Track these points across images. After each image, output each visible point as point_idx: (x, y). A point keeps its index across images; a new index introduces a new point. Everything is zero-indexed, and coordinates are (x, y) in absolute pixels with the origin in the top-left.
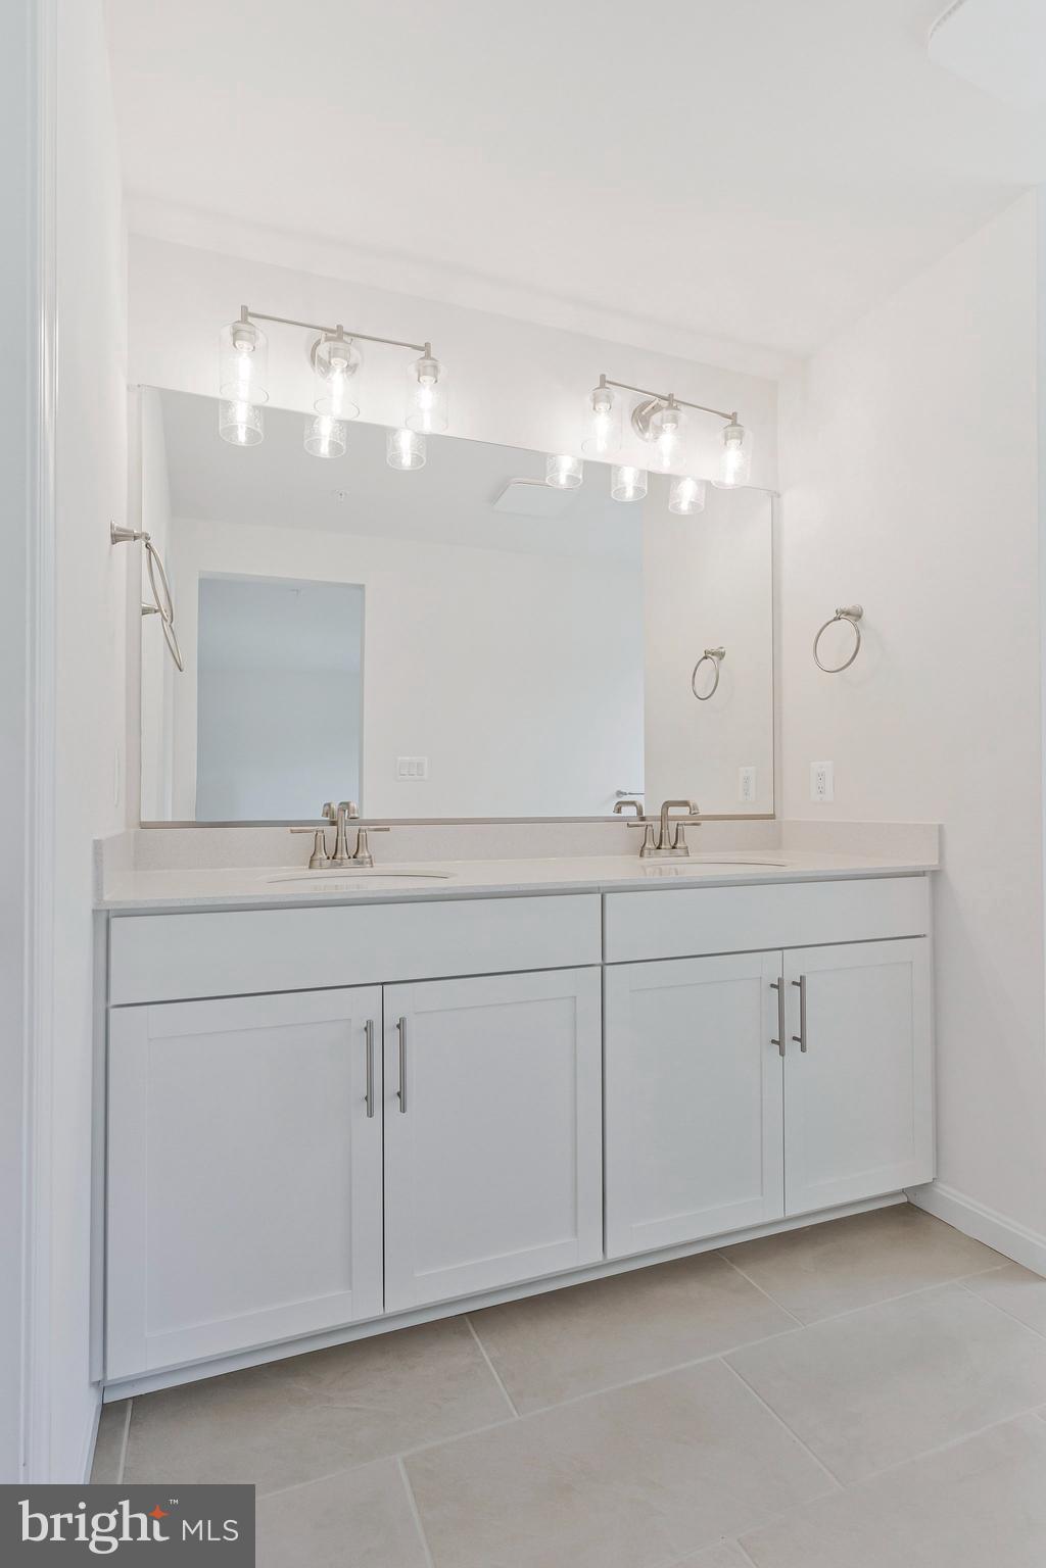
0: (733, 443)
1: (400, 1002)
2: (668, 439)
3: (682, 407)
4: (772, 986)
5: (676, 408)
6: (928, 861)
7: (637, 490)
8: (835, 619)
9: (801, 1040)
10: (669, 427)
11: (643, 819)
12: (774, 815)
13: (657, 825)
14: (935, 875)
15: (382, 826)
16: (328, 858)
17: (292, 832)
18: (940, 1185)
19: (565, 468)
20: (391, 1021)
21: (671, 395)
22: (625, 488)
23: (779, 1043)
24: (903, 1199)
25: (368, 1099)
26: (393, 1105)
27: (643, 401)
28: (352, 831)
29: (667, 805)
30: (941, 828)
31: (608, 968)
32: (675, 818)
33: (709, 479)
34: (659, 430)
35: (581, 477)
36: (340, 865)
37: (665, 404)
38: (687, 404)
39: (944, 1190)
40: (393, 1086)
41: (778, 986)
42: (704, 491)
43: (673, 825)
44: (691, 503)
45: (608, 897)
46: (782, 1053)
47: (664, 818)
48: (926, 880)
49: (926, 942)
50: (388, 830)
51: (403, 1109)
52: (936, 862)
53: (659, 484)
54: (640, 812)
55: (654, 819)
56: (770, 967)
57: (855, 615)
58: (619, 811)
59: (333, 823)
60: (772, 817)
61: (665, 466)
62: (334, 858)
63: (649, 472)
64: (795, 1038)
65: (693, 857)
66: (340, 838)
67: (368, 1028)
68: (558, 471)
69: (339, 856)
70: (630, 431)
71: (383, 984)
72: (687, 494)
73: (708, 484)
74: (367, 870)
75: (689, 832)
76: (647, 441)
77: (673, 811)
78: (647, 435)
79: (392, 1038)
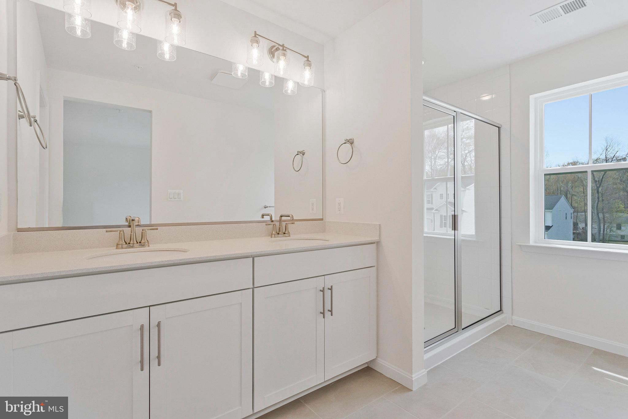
0: (307, 68)
1: (157, 314)
2: (282, 63)
3: (288, 50)
4: (321, 291)
5: (285, 50)
6: (375, 238)
7: (271, 83)
8: (344, 143)
9: (331, 311)
10: (282, 58)
11: (272, 221)
12: (323, 219)
13: (277, 224)
14: (378, 243)
15: (153, 227)
16: (126, 244)
17: (107, 231)
18: (378, 359)
19: (241, 69)
20: (154, 323)
21: (283, 45)
22: (266, 81)
23: (323, 313)
24: (366, 365)
25: (142, 362)
26: (154, 362)
27: (273, 45)
28: (139, 230)
29: (281, 216)
30: (380, 225)
31: (255, 289)
32: (285, 221)
33: (298, 82)
34: (279, 59)
35: (247, 74)
36: (132, 247)
37: (281, 48)
38: (290, 50)
39: (380, 361)
40: (154, 353)
41: (323, 291)
42: (296, 86)
43: (284, 224)
44: (292, 90)
45: (255, 259)
46: (324, 317)
47: (280, 221)
48: (375, 245)
49: (374, 268)
50: (157, 229)
51: (159, 364)
52: (378, 239)
53: (279, 81)
54: (271, 218)
55: (277, 221)
56: (320, 283)
57: (351, 142)
58: (263, 218)
59: (130, 226)
60: (322, 219)
61: (281, 74)
62: (129, 243)
63: (275, 76)
64: (329, 311)
65: (292, 237)
66: (132, 234)
67: (142, 327)
68: (237, 70)
69: (132, 242)
70: (267, 57)
71: (149, 306)
72: (290, 86)
73: (298, 83)
74: (147, 248)
75: (290, 227)
76: (274, 62)
77: (283, 218)
78: (274, 60)
79: (154, 332)
